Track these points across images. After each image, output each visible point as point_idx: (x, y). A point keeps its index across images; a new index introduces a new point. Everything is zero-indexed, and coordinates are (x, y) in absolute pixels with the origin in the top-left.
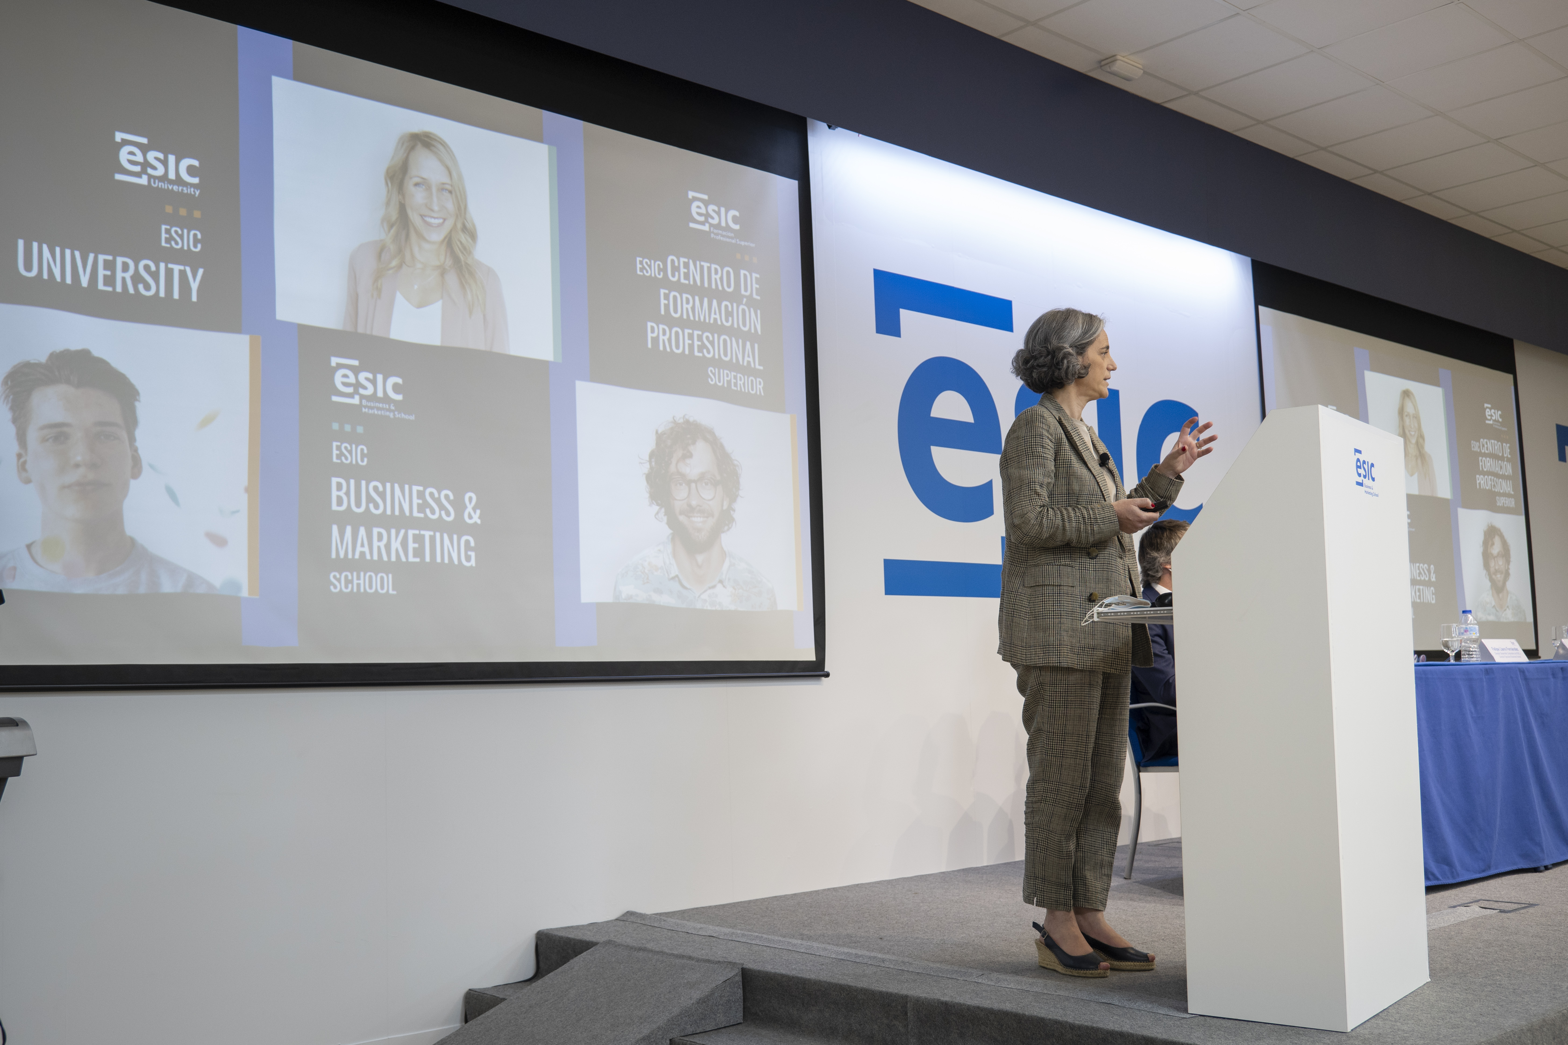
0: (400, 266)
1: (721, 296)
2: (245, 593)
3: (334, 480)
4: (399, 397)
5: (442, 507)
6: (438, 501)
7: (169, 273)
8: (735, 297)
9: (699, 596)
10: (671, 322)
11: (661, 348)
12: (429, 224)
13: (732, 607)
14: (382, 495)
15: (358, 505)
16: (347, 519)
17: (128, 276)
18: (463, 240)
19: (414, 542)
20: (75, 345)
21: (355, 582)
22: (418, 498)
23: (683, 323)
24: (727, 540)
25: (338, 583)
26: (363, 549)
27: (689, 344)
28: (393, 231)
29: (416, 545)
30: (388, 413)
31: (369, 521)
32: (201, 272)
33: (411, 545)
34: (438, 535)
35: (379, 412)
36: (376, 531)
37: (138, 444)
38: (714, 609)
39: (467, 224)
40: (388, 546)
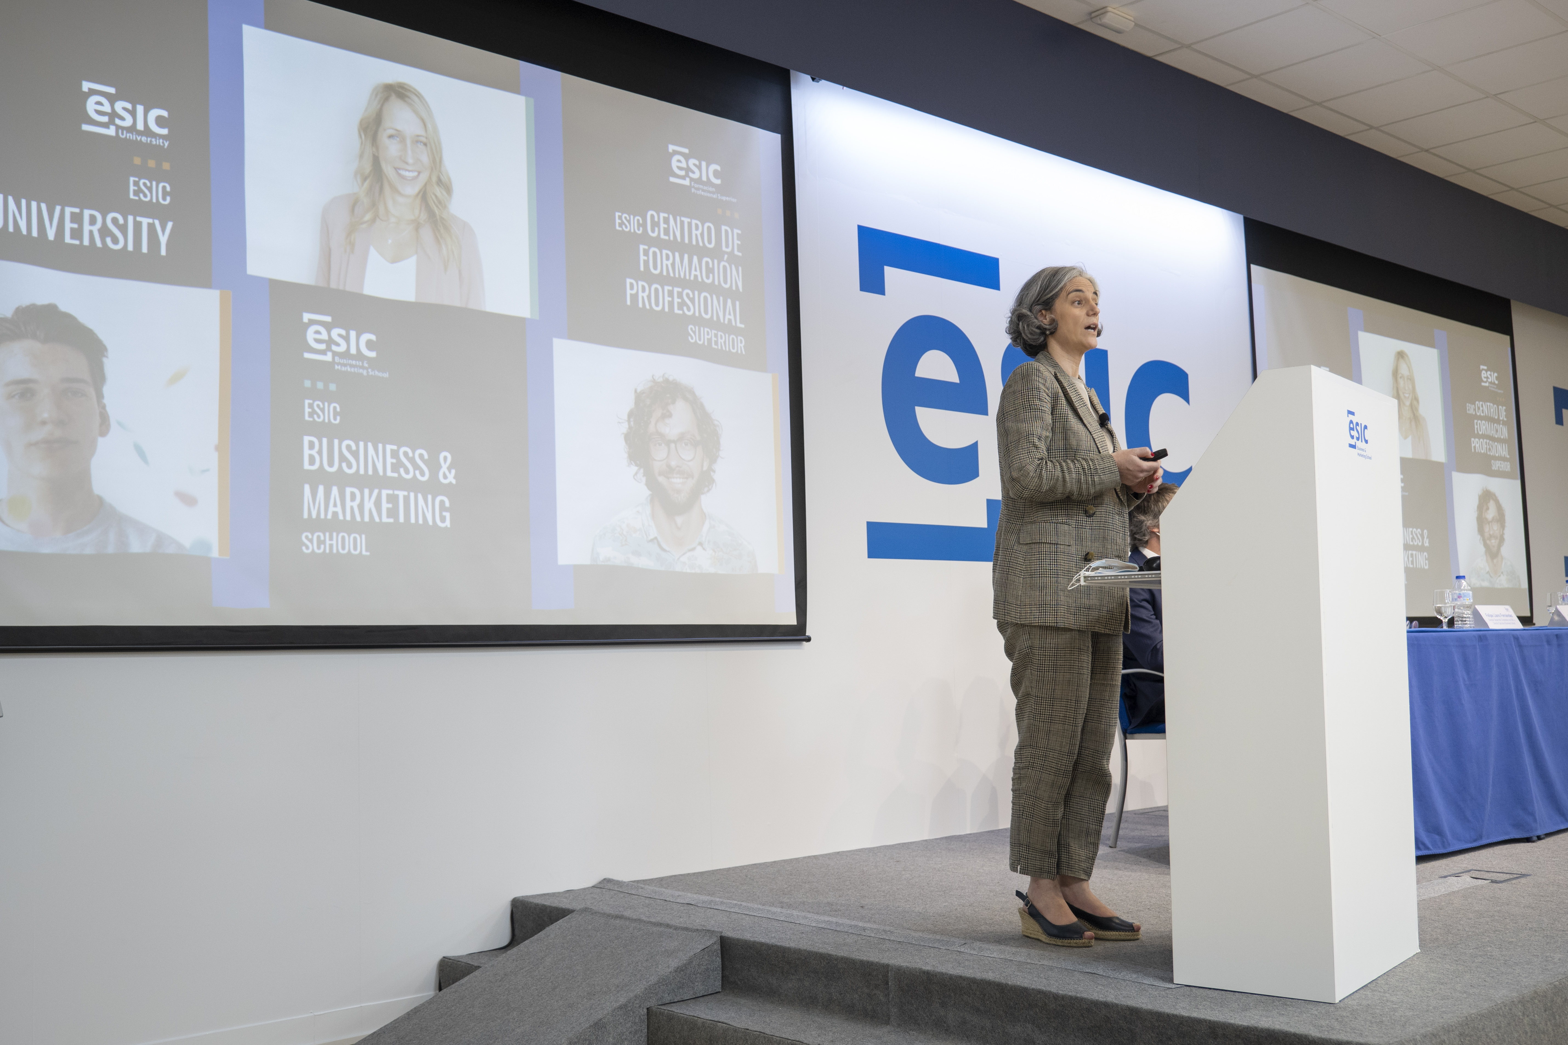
0: (373, 220)
1: (701, 252)
2: (215, 553)
3: (306, 439)
4: (373, 354)
5: (416, 467)
6: (412, 461)
7: (138, 226)
8: (716, 253)
9: (679, 559)
10: (650, 279)
11: (640, 305)
12: (403, 177)
13: (712, 570)
14: (355, 454)
15: (331, 464)
16: (319, 478)
17: (95, 229)
18: (439, 194)
19: (388, 502)
20: (42, 300)
21: (328, 542)
22: (392, 457)
23: (663, 280)
24: (707, 501)
25: (311, 544)
26: (335, 509)
27: (669, 301)
28: (366, 184)
29: (390, 506)
30: (361, 371)
31: (341, 480)
32: (170, 225)
33: (385, 506)
34: (412, 495)
35: (353, 370)
36: (348, 490)
37: (106, 401)
38: (693, 571)
39: (442, 177)
40: (361, 507)
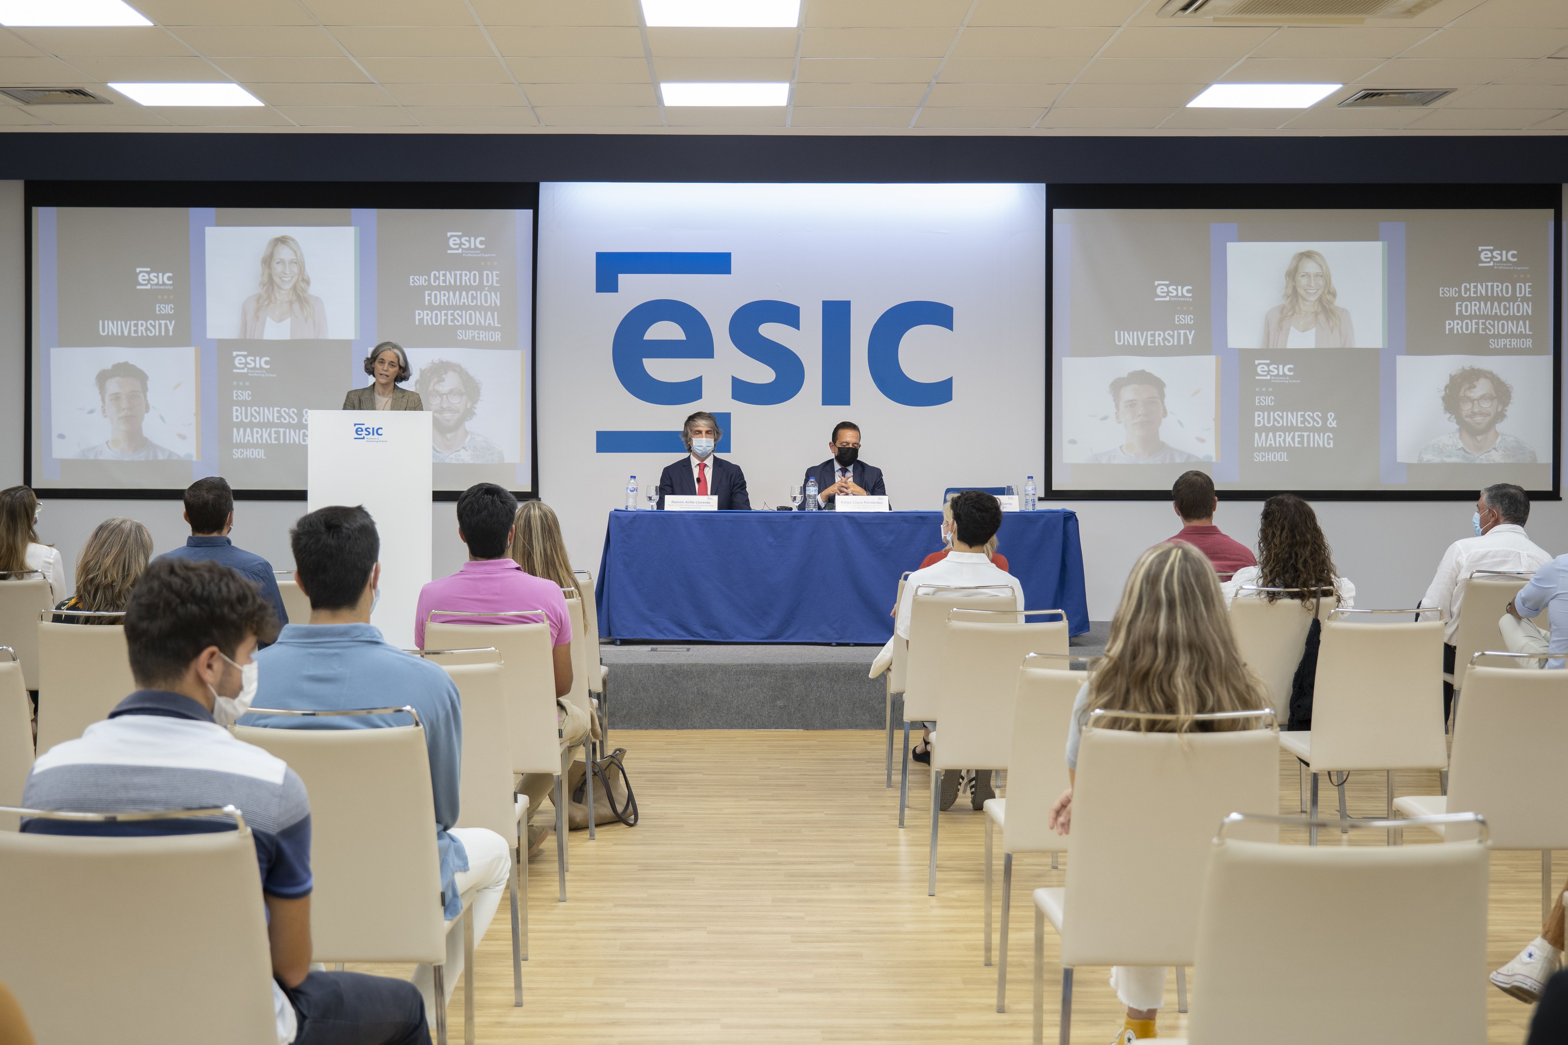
0: (269, 304)
1: (468, 288)
2: (195, 459)
3: (235, 408)
4: (268, 367)
5: (290, 417)
6: (288, 414)
7: (160, 325)
8: (480, 287)
9: (448, 456)
10: (431, 308)
11: (425, 323)
12: (284, 281)
13: (472, 462)
14: (259, 413)
15: (246, 418)
16: (241, 425)
17: (143, 328)
18: (303, 286)
19: (275, 434)
20: (122, 361)
21: (245, 453)
22: (277, 413)
23: (440, 308)
24: (469, 425)
25: (237, 454)
26: (248, 438)
27: (445, 319)
28: (265, 288)
29: (276, 436)
30: (262, 375)
31: (251, 425)
32: (173, 322)
33: (273, 436)
34: (288, 430)
35: (257, 375)
36: (255, 430)
37: (148, 398)
38: (458, 462)
39: (304, 277)
40: (261, 437)
